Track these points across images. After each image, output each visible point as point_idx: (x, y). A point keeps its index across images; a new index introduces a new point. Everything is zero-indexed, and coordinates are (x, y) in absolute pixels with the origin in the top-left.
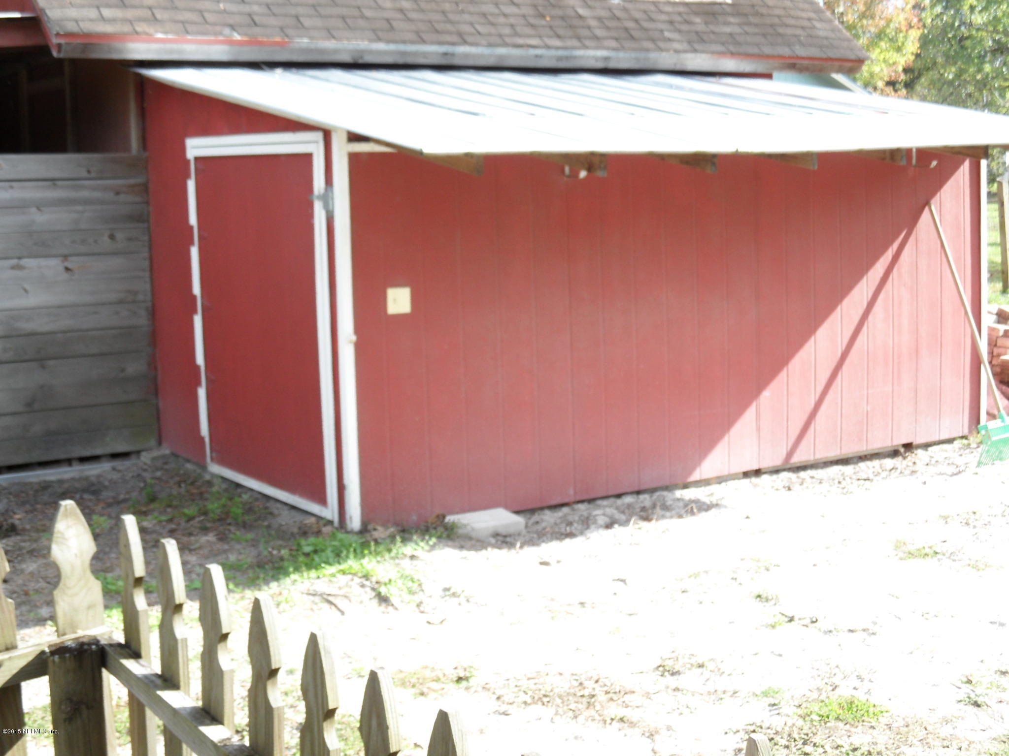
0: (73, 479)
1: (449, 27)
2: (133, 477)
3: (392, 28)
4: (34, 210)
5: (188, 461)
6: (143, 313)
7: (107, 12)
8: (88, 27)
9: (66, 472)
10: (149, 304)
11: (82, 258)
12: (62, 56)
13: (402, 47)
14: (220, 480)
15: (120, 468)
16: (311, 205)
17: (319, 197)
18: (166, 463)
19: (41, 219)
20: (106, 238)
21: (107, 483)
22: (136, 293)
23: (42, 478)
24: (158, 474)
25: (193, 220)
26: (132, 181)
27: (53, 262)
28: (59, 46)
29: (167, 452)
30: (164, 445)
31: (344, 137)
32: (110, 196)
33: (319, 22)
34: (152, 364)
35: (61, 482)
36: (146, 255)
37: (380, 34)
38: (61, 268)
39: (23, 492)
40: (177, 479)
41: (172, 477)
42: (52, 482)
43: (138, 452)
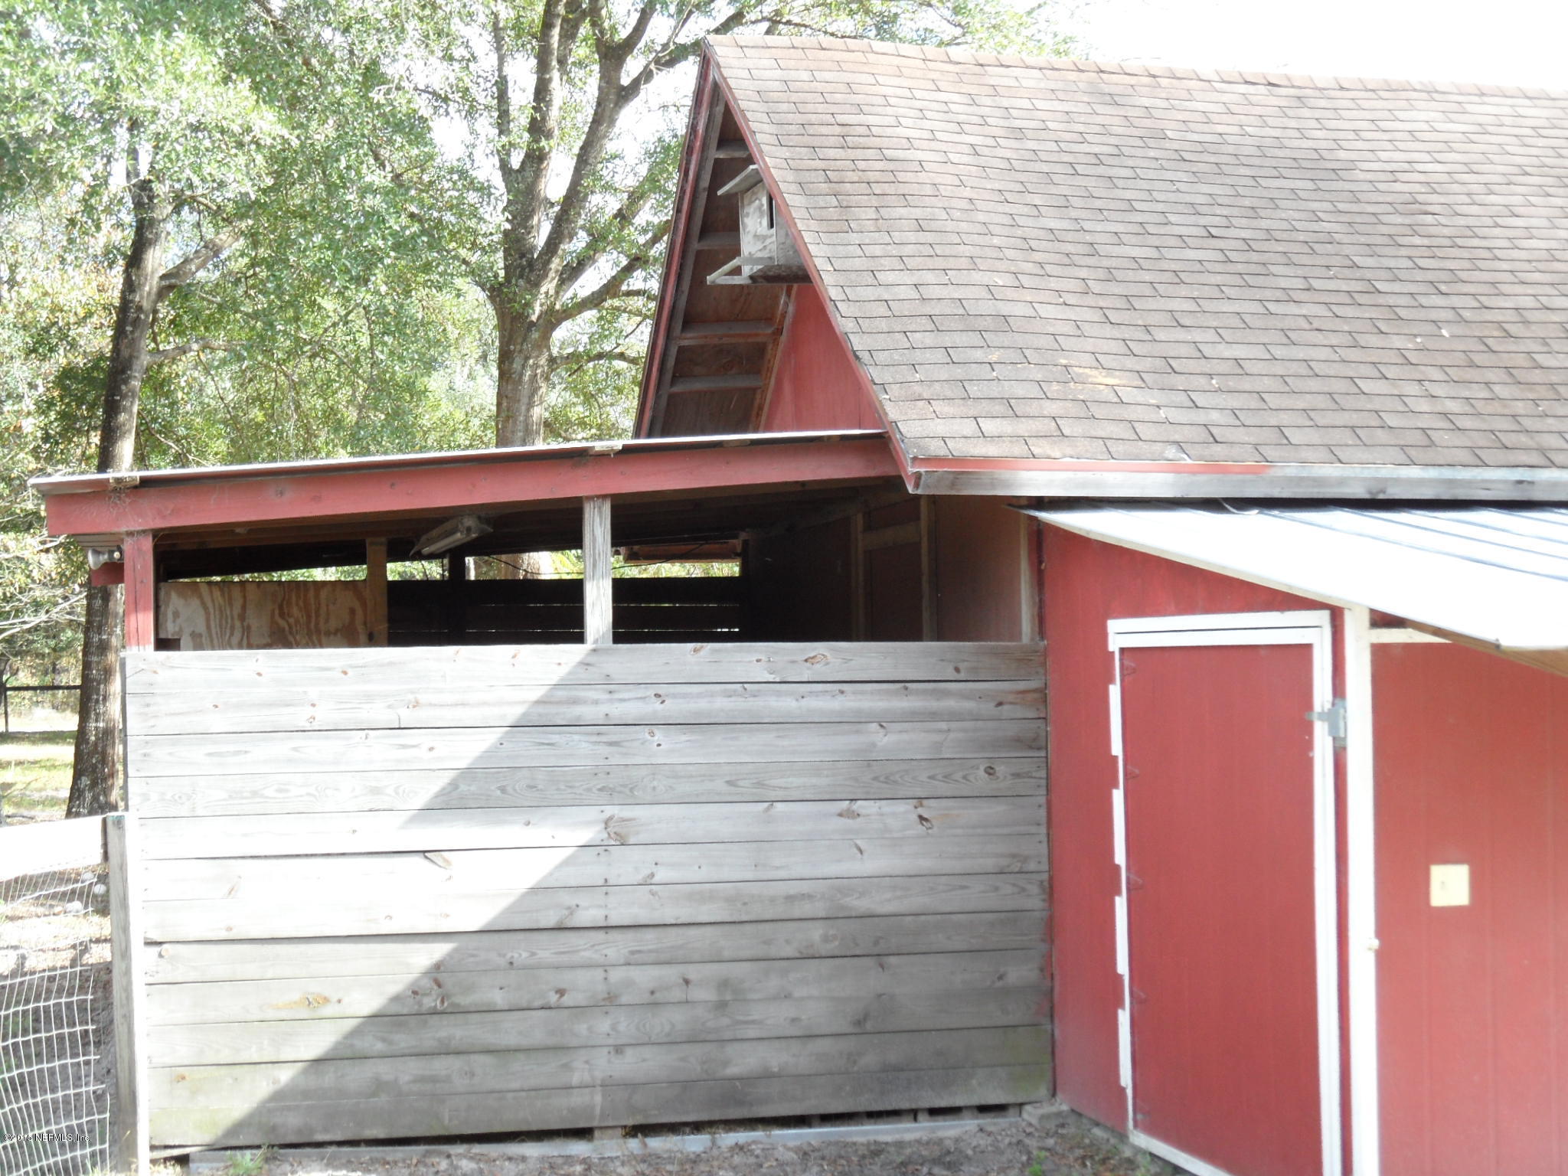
0: (919, 1142)
1: (1523, 439)
2: (1010, 1144)
3: (1432, 444)
4: (875, 726)
5: (1097, 1124)
6: (1034, 889)
7: (988, 426)
8: (959, 448)
9: (908, 1130)
10: (1045, 876)
11: (945, 803)
12: (919, 492)
13: (1448, 473)
14: (1149, 1158)
15: (990, 1129)
16: (1308, 728)
17: (1322, 716)
18: (1063, 1126)
19: (885, 741)
20: (981, 772)
21: (970, 1152)
22: (1025, 859)
23: (872, 1138)
24: (1051, 1142)
25: (1117, 748)
26: (1022, 686)
27: (901, 807)
28: (918, 476)
29: (1065, 1108)
30: (1059, 1096)
31: (1366, 619)
32: (988, 708)
33: (1314, 436)
34: (1047, 969)
35: (900, 1145)
36: (1043, 800)
37: (1412, 452)
38: (914, 817)
39: (841, 1157)
40: (1079, 1152)
41: (1071, 1149)
42: (887, 1144)
43: (1020, 1105)
